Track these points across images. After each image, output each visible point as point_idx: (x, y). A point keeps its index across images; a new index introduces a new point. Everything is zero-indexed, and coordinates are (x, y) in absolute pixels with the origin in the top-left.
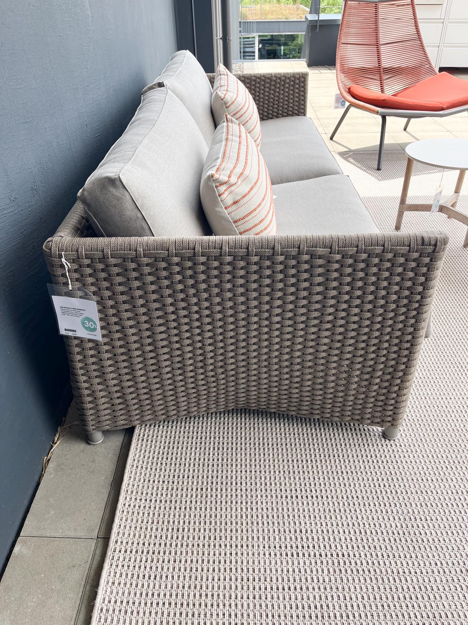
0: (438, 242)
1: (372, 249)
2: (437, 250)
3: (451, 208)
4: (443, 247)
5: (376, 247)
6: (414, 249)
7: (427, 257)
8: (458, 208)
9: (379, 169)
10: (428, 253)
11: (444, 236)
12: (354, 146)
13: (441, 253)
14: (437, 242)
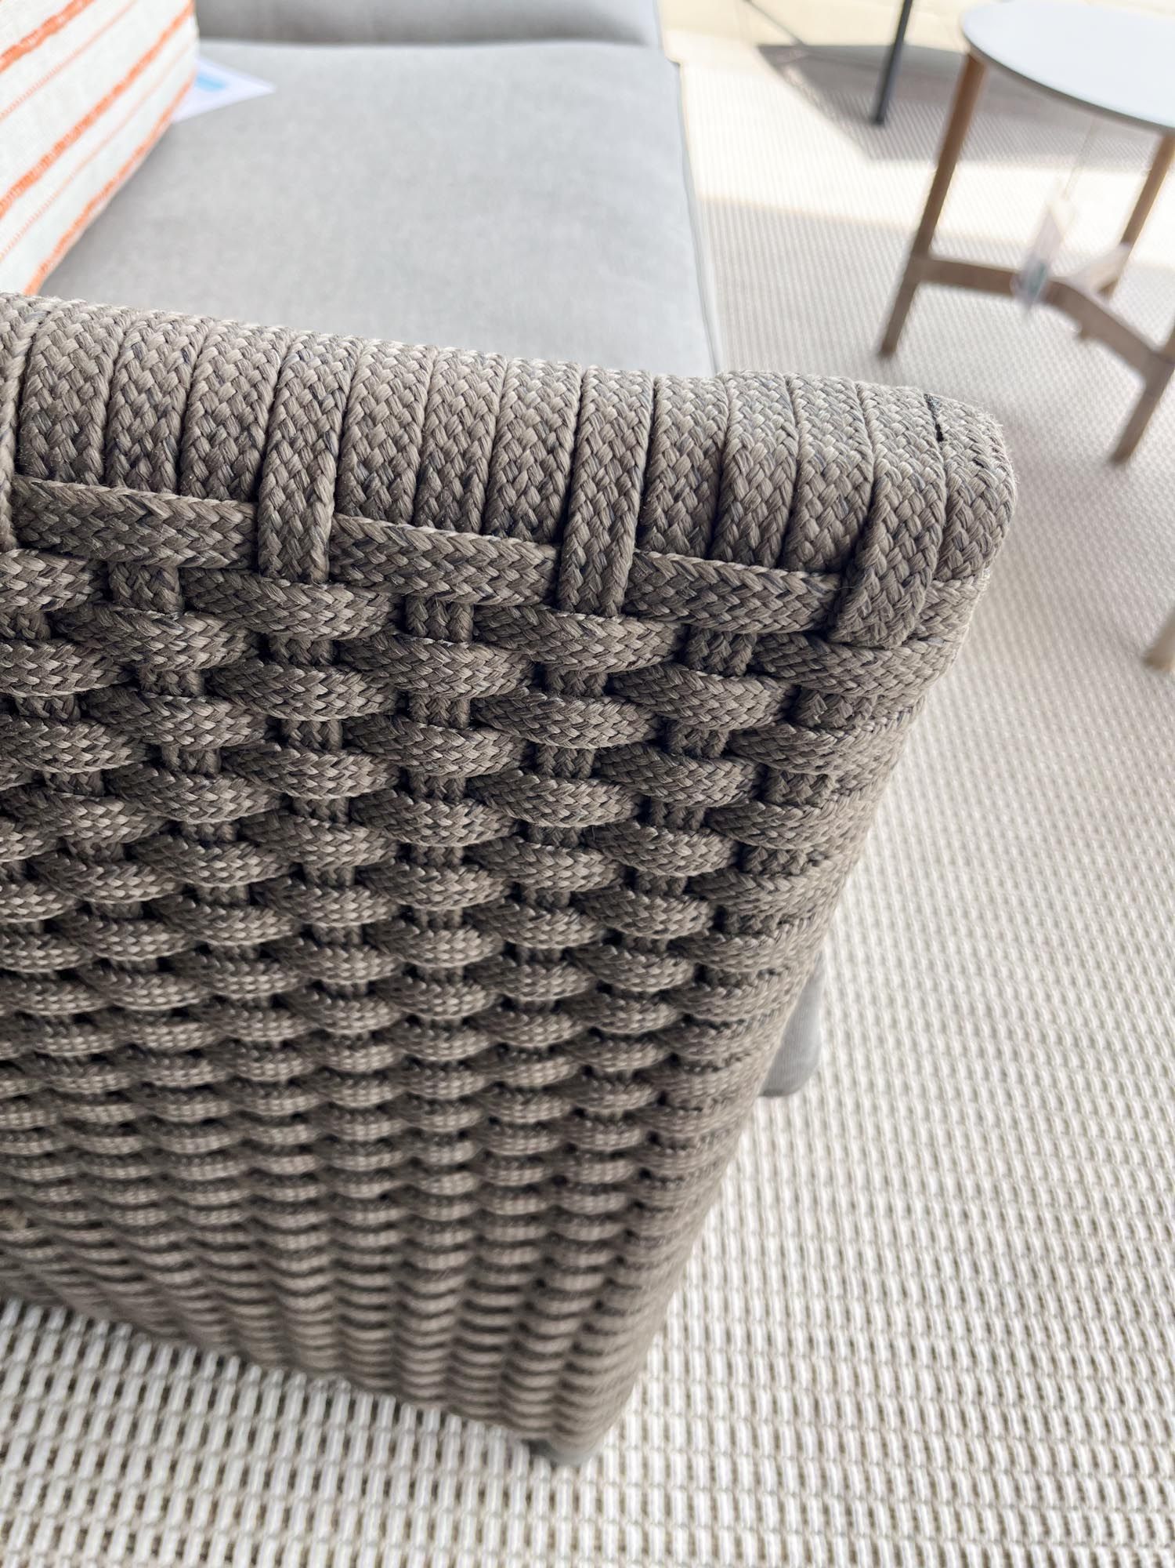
0: (882, 536)
1: (102, 511)
2: (851, 623)
3: (1098, 300)
4: (923, 598)
5: (162, 502)
6: (607, 572)
7: (755, 670)
8: (1120, 305)
9: (878, 119)
10: (762, 639)
11: (963, 475)
12: (819, 34)
13: (903, 657)
14: (863, 534)
